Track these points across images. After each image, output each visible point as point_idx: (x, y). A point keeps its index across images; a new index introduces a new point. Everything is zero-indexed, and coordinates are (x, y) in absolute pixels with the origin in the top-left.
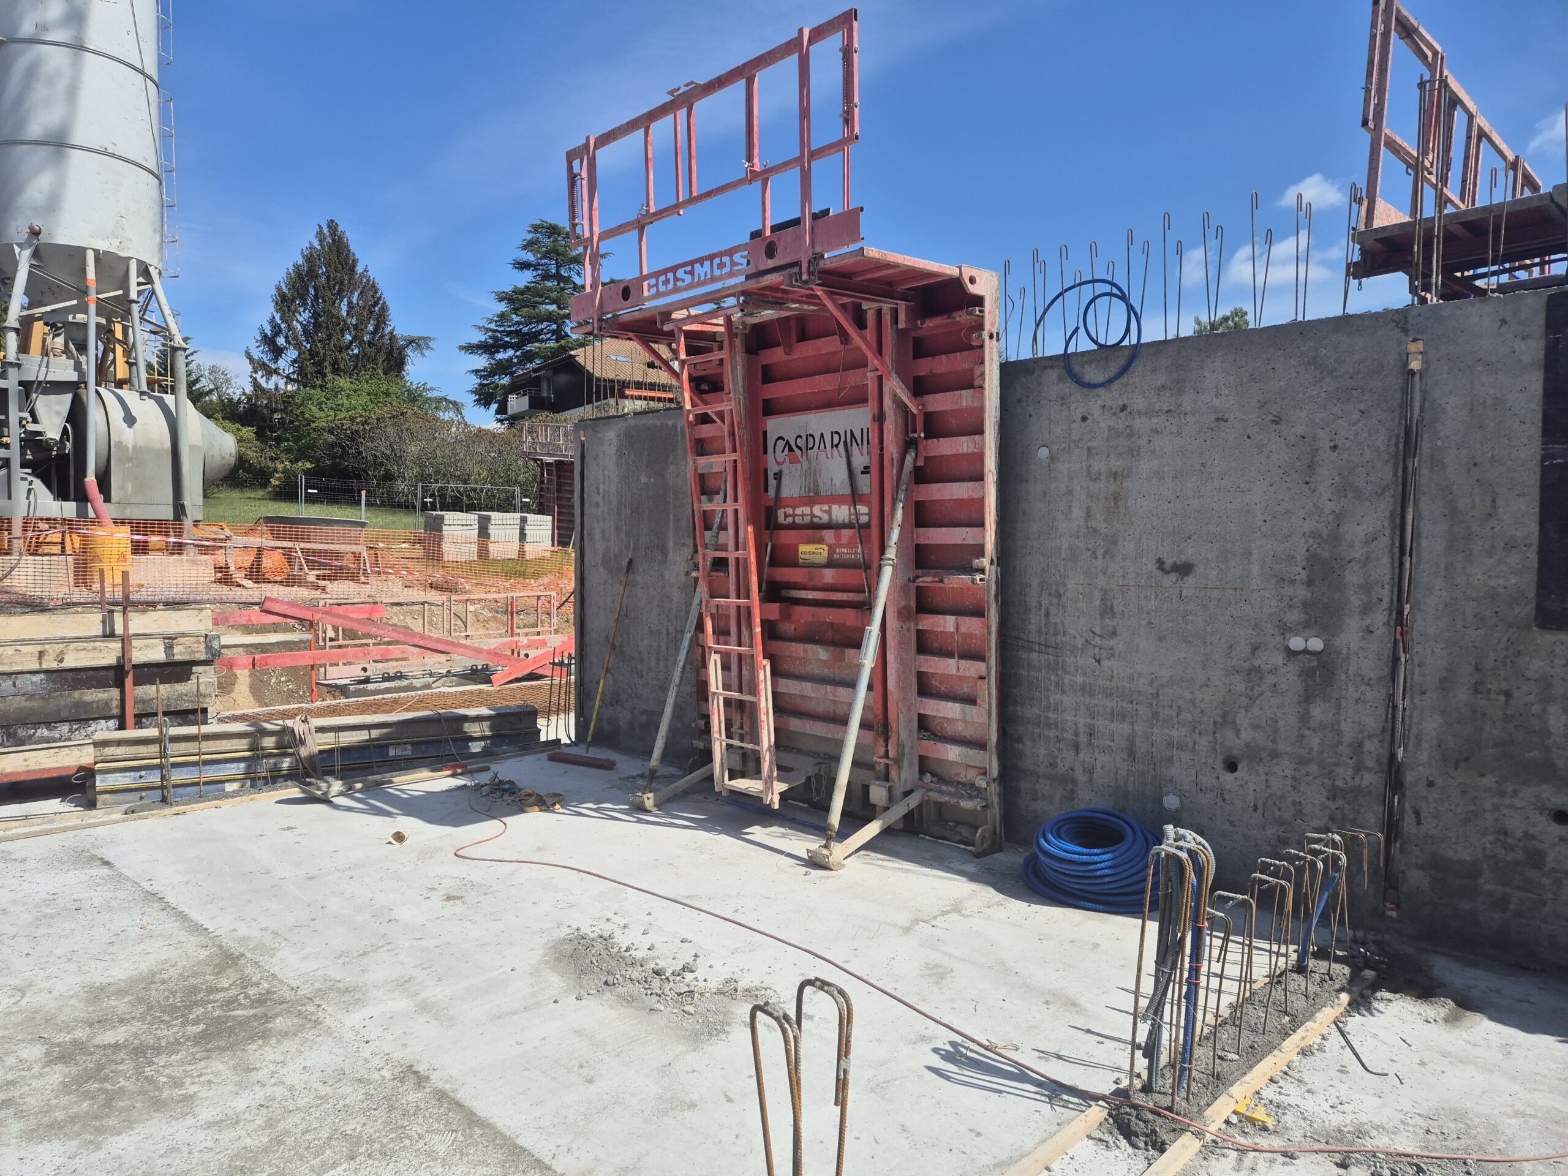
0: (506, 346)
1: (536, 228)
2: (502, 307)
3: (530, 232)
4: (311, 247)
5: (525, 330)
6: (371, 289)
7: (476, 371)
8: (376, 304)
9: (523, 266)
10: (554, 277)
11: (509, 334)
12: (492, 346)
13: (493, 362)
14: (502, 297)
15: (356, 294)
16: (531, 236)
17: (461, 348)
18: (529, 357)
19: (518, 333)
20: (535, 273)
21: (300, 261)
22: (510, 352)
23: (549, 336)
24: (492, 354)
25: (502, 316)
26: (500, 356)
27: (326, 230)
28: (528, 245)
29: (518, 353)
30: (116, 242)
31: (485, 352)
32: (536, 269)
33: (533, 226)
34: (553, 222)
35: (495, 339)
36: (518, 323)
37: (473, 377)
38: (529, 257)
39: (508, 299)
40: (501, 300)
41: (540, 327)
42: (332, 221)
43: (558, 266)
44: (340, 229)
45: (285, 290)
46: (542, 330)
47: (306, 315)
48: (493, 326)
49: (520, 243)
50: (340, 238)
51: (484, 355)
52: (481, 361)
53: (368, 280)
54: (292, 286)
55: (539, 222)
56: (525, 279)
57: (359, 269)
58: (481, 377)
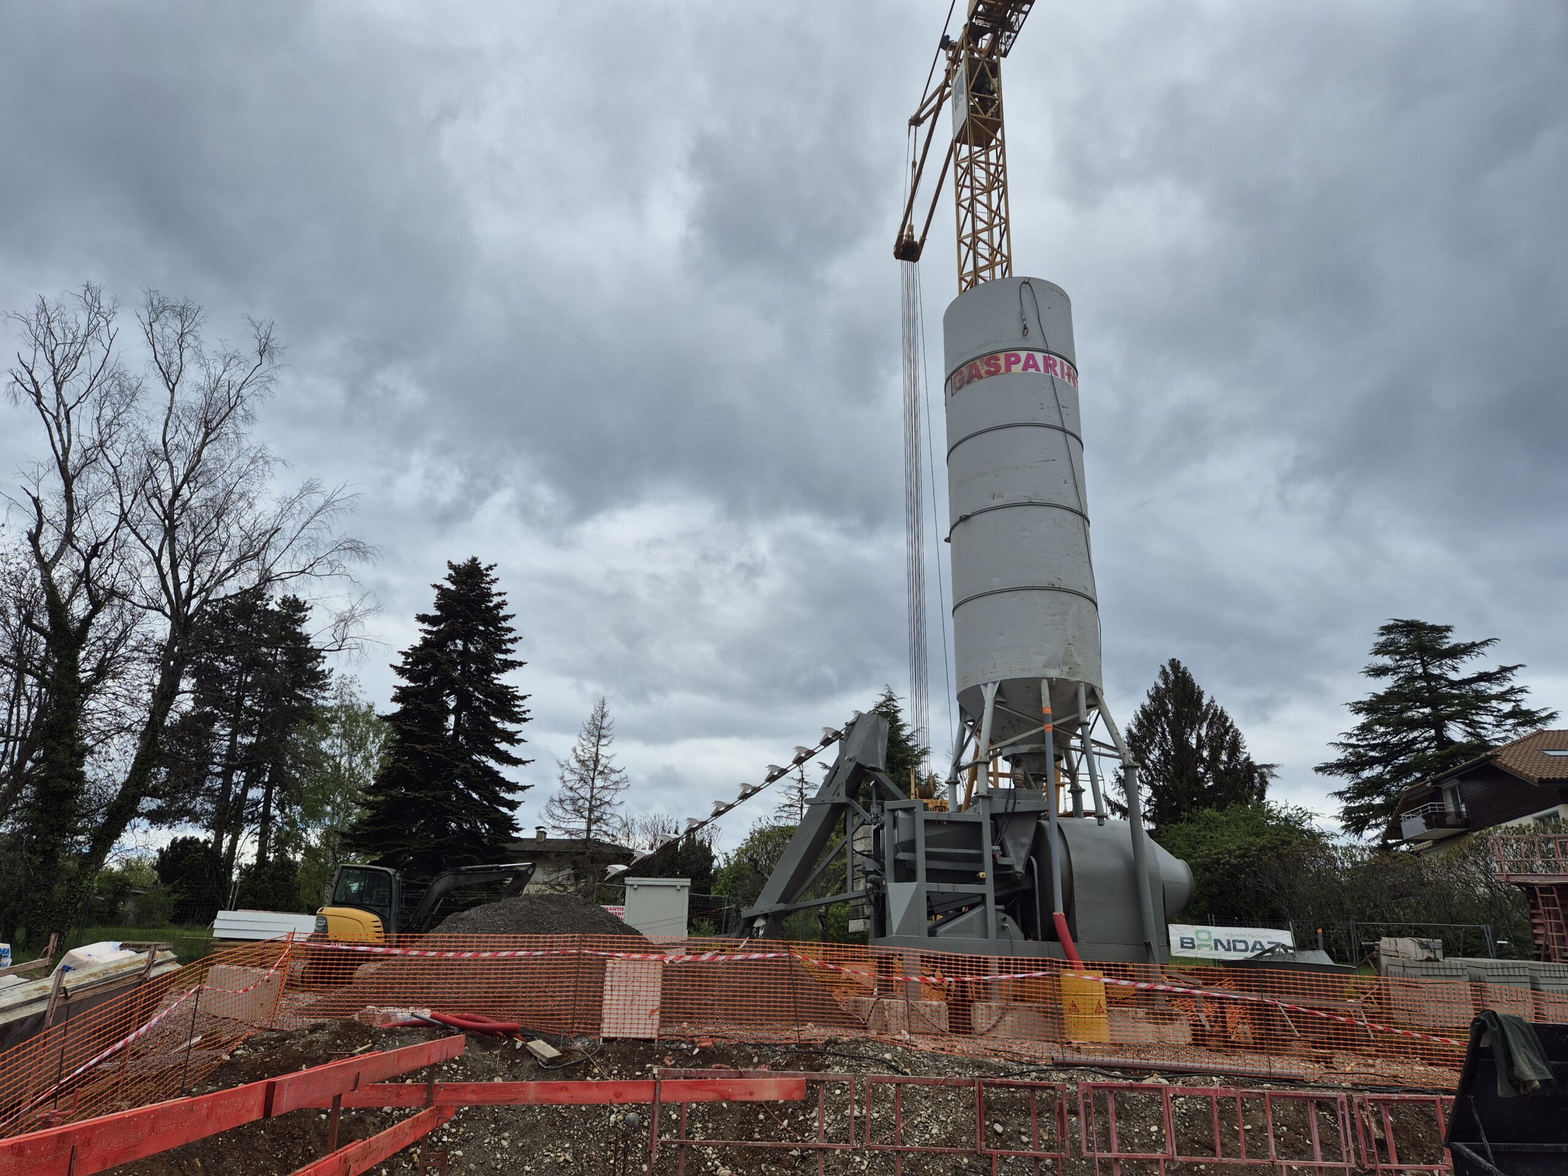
0: (1372, 762)
1: (1387, 629)
2: (1362, 719)
3: (1382, 634)
4: (1157, 687)
5: (1394, 740)
6: (1220, 719)
7: (1340, 794)
8: (1227, 732)
9: (1379, 672)
10: (1420, 677)
11: (1373, 747)
12: (1353, 764)
13: (1359, 781)
14: (1358, 707)
15: (1205, 725)
16: (1383, 639)
17: (1318, 769)
18: (1402, 771)
19: (1384, 746)
20: (1395, 678)
21: (1147, 702)
22: (1378, 769)
23: (1426, 743)
24: (1356, 772)
25: (1365, 728)
26: (1367, 774)
27: (1168, 669)
28: (1381, 650)
29: (1389, 768)
30: (1066, 669)
31: (1347, 771)
32: (1396, 673)
33: (1383, 628)
34: (1409, 619)
35: (1359, 756)
36: (1385, 734)
37: (1337, 799)
38: (1386, 661)
39: (1366, 710)
40: (1358, 711)
41: (1411, 736)
42: (1173, 660)
43: (1424, 665)
44: (1182, 666)
45: (1134, 730)
46: (1415, 738)
47: (1157, 752)
48: (1353, 741)
49: (1371, 647)
50: (1184, 673)
51: (1346, 775)
52: (1344, 782)
53: (1216, 710)
54: (1140, 725)
55: (1391, 622)
56: (1383, 685)
57: (1205, 701)
58: (1347, 799)
